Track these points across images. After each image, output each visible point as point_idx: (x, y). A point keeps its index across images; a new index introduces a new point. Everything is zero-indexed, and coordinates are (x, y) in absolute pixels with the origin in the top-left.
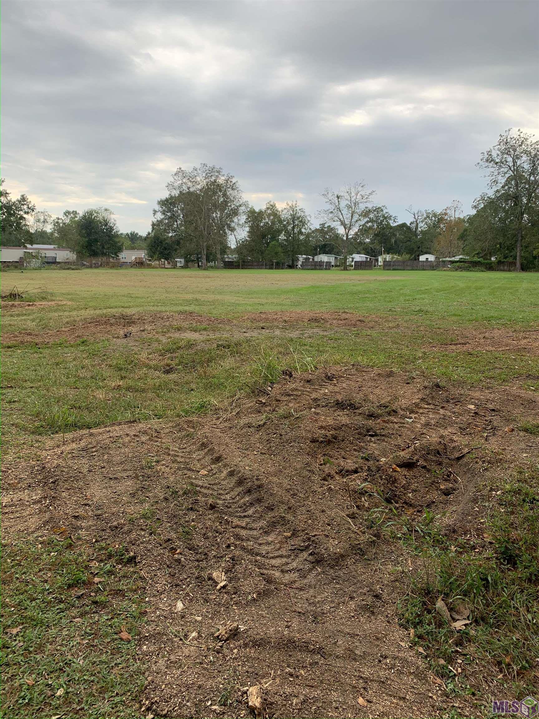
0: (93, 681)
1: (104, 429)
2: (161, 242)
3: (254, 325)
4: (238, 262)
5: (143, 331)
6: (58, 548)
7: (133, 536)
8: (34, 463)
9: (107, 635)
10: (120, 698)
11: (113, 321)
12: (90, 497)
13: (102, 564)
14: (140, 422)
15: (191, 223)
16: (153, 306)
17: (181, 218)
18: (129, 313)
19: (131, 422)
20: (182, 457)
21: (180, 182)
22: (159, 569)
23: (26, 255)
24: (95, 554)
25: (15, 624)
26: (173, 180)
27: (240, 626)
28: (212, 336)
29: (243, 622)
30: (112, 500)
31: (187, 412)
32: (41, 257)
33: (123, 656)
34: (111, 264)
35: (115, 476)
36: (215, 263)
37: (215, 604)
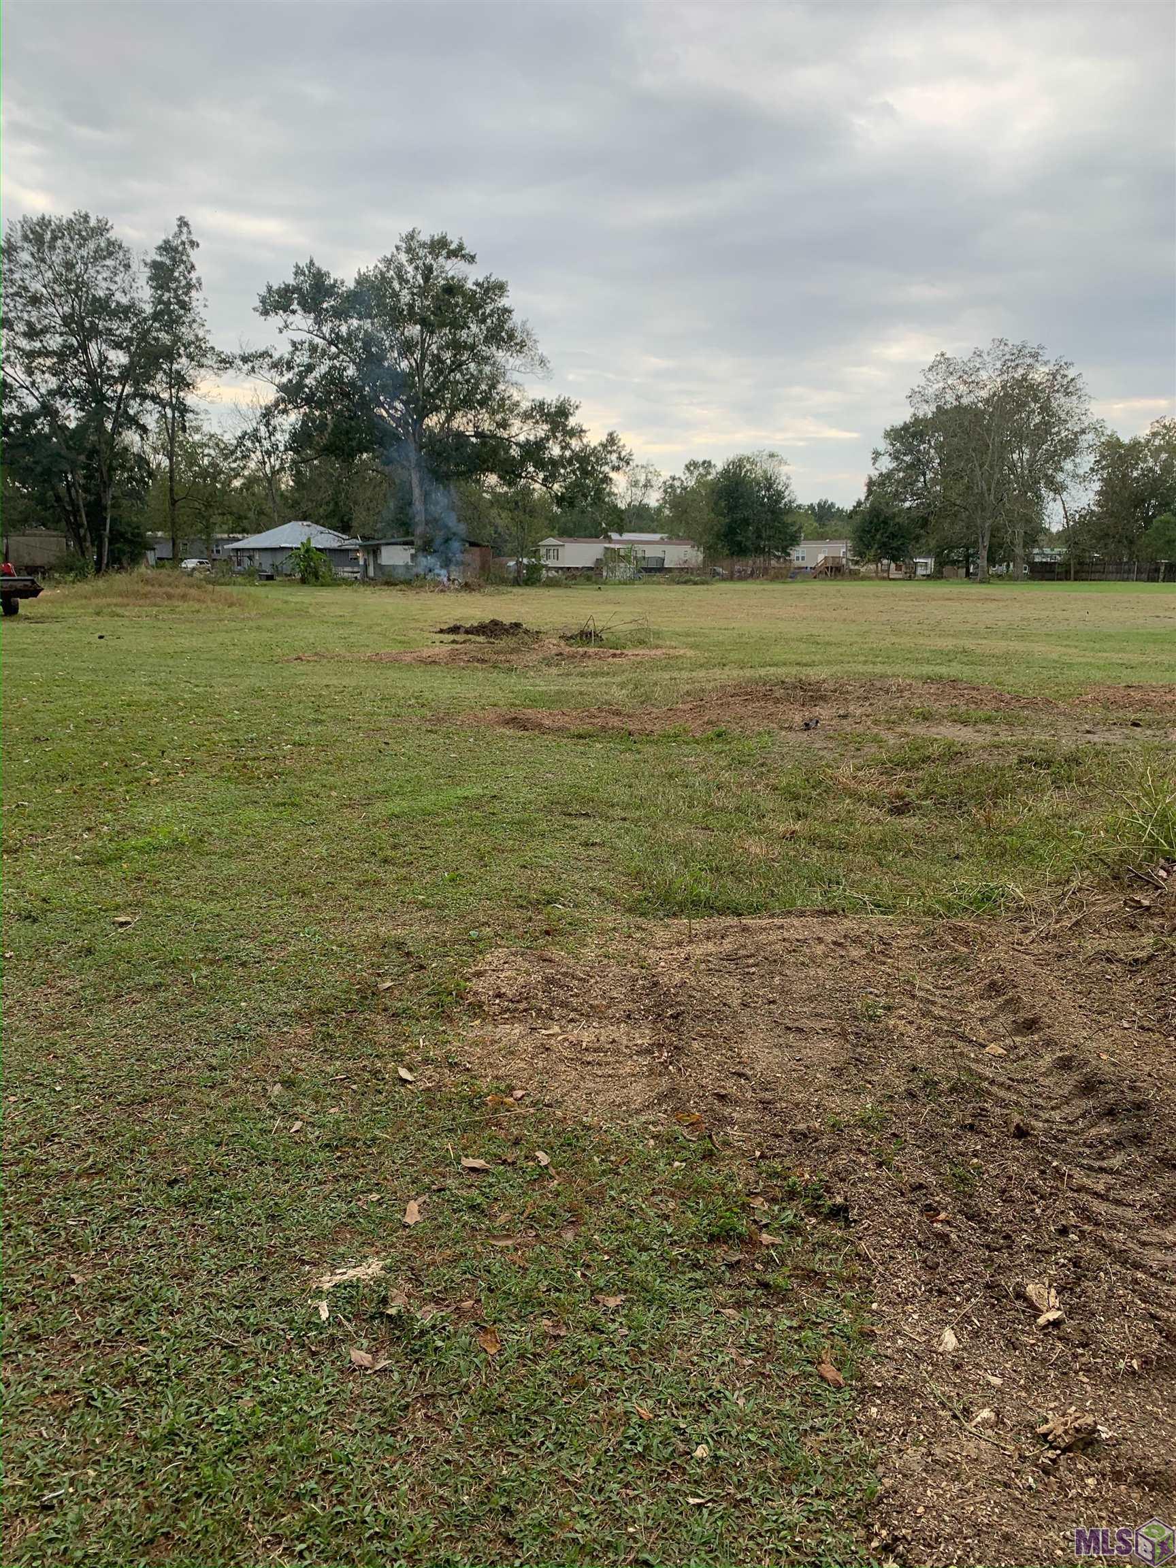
0: (766, 1449)
1: (767, 921)
2: (885, 522)
3: (1113, 716)
4: (1066, 564)
5: (845, 717)
6: (687, 1154)
7: (842, 1160)
8: (635, 971)
9: (790, 1360)
10: (823, 1503)
11: (779, 692)
12: (749, 1061)
13: (776, 1208)
14: (846, 917)
15: (958, 476)
16: (865, 662)
17: (935, 465)
18: (813, 679)
19: (826, 914)
20: (943, 1007)
21: (941, 385)
22: (899, 1246)
23: (609, 555)
24: (761, 1183)
25: (610, 1289)
26: (923, 382)
27: (1099, 1427)
28: (1005, 737)
29: (1107, 1420)
30: (795, 1075)
31: (949, 906)
32: (635, 558)
33: (826, 1415)
34: (772, 572)
35: (797, 1024)
36: (1008, 566)
37: (1033, 1358)
